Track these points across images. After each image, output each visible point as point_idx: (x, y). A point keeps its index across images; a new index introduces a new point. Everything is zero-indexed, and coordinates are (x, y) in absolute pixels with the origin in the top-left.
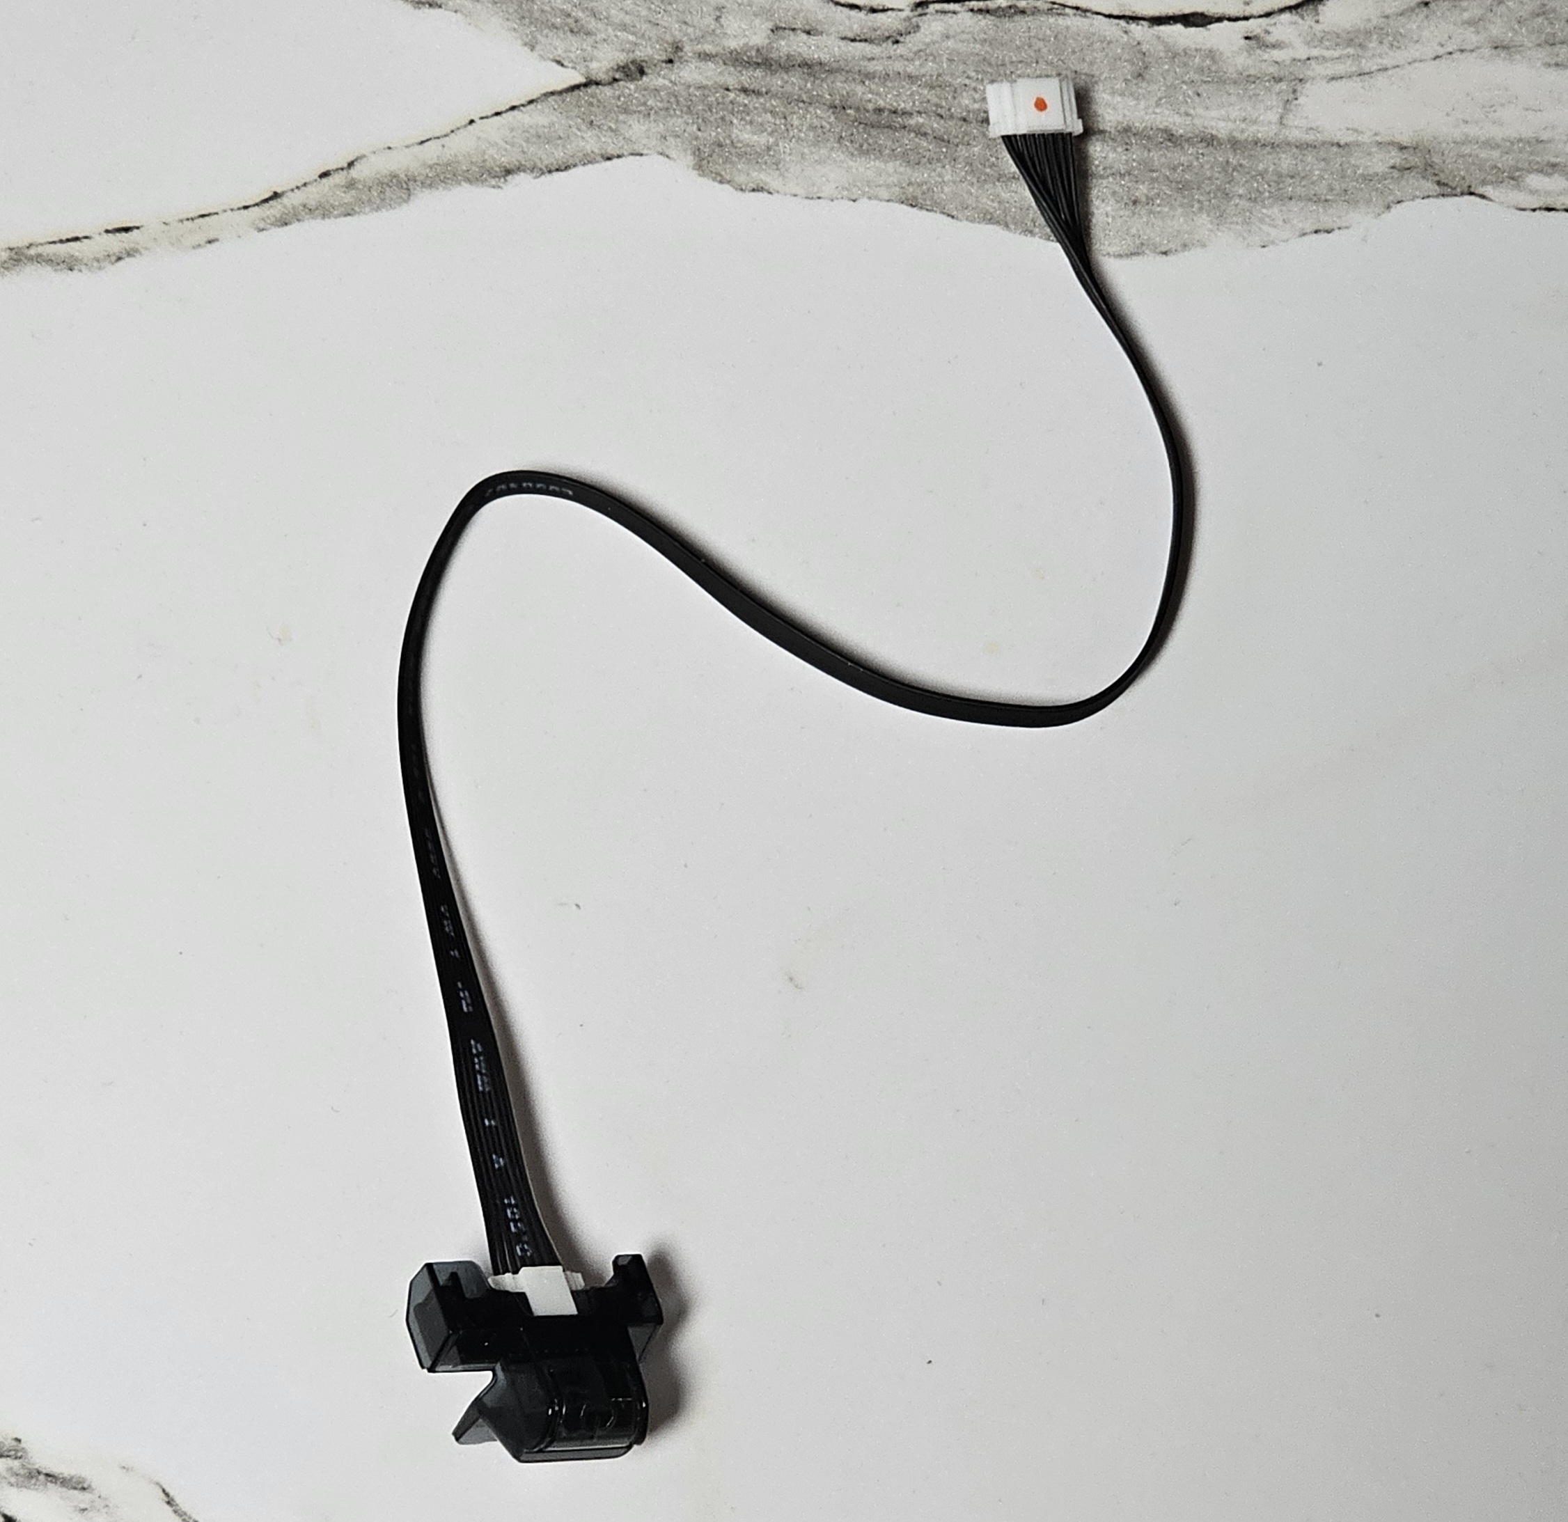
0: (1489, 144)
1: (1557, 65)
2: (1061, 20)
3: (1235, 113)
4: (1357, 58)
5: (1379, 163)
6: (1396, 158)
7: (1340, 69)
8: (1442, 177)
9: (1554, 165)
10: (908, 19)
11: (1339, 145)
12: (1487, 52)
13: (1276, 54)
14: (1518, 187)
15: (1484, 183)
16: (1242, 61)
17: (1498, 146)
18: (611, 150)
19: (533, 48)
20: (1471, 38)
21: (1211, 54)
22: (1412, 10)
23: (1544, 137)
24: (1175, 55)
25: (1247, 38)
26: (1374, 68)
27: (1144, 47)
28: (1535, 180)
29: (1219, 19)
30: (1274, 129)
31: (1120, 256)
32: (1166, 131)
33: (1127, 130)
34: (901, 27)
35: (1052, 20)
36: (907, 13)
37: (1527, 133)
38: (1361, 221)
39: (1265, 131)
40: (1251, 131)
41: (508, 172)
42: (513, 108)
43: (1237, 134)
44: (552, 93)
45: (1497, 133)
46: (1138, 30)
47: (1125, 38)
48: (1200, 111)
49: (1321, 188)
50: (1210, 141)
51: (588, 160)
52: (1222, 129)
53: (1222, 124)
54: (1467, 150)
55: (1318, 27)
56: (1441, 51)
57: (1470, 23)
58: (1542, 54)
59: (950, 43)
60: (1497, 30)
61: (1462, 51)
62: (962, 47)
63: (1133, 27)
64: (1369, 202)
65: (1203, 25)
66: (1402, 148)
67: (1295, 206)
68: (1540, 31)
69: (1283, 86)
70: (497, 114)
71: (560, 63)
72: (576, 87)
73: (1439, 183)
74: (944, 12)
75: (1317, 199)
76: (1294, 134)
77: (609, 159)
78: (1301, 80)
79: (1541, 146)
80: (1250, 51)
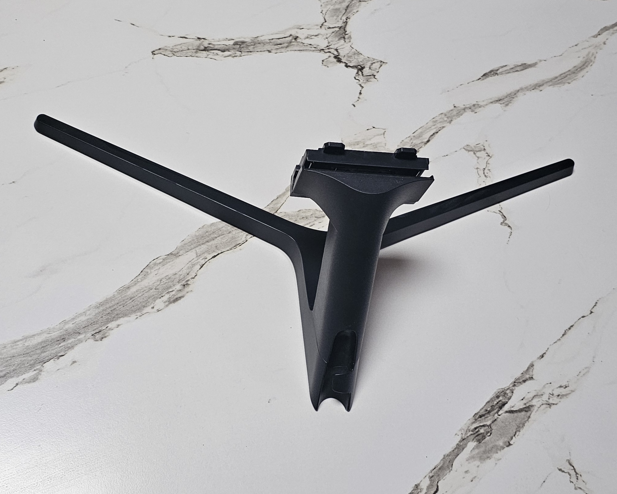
0: (169, 262)
1: (167, 276)
2: (230, 248)
3: (202, 249)
4: (192, 263)
5: (181, 252)
6: (179, 254)
7: (193, 261)
8: (173, 255)
9: (160, 264)
10: (247, 238)
11: (187, 252)
12: (176, 273)
13: (201, 258)
14: (163, 259)
15: (167, 257)
16: (206, 255)
17: (168, 262)
18: (268, 206)
19: (285, 213)
20: (180, 273)
21: (210, 254)
22: (189, 272)
23: (163, 267)
24: (214, 251)
25: (207, 258)
26: (189, 263)
27: (218, 250)
28: (161, 261)
29: (211, 258)
30: (196, 249)
31: (205, 225)
32: (209, 242)
33: (213, 240)
34: (247, 237)
35: (231, 247)
36: (247, 239)
37: (165, 266)
38: (179, 244)
39: (197, 249)
40: (199, 248)
41: (277, 198)
42: (282, 205)
43: (200, 246)
44: (279, 209)
45: (169, 264)
46: (220, 252)
47: (221, 250)
48: (206, 247)
49: (186, 245)
50: (203, 244)
51: (270, 204)
52: (202, 246)
53: (203, 247)
54: (172, 260)
55: (199, 264)
56: (182, 270)
57: (181, 275)
58: (170, 276)
59: (240, 238)
60: (177, 276)
61: (180, 271)
62: (239, 238)
63: (221, 252)
64: (180, 247)
65: (213, 257)
66: (180, 256)
67: (188, 242)
68: (172, 279)
69: (199, 255)
70: (283, 203)
71: (281, 212)
72: (277, 211)
73: (172, 254)
74: (243, 241)
75: (186, 244)
76: (194, 250)
77: (268, 205)
78: (197, 257)
79: (163, 265)
80: (205, 257)
